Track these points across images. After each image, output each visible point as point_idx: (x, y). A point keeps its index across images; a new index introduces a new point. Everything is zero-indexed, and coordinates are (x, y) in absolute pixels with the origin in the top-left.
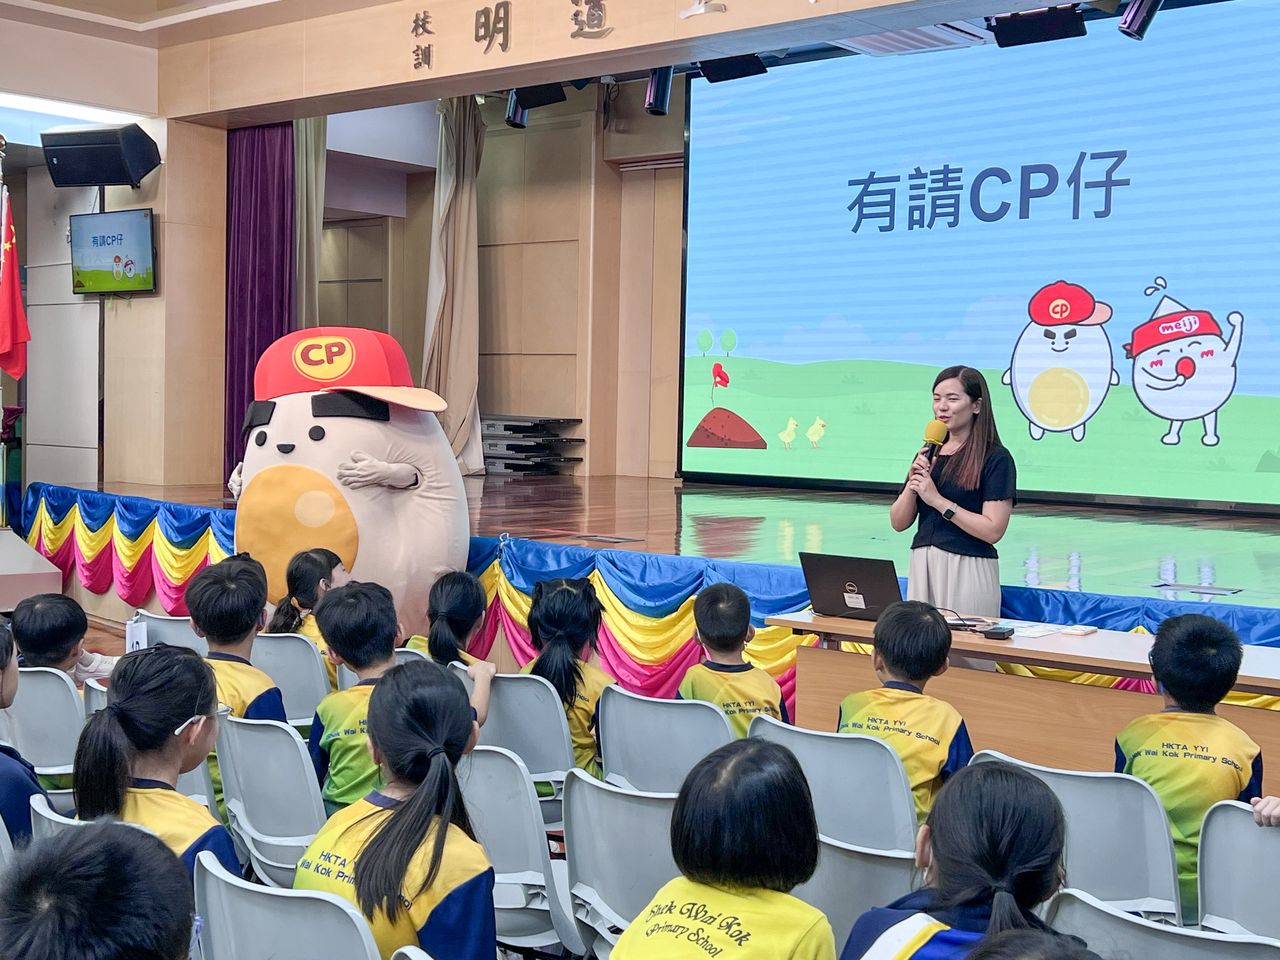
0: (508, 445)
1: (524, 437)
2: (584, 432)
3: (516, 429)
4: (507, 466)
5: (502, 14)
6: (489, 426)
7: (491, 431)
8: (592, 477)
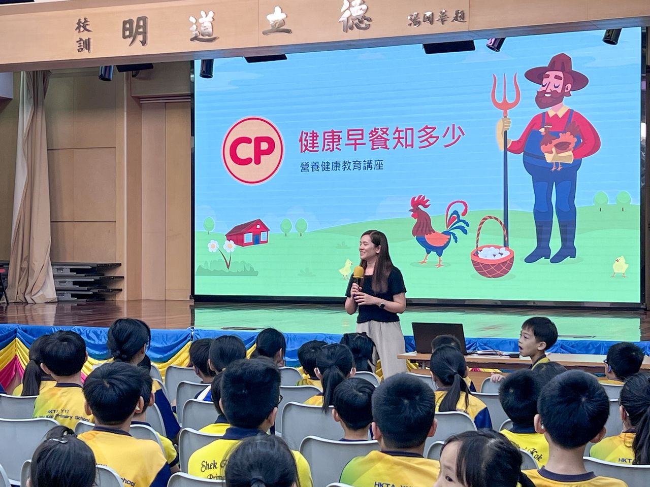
0: (73, 282)
1: (85, 276)
2: (123, 271)
3: (79, 271)
4: (73, 296)
5: (141, 23)
6: (58, 269)
7: (61, 273)
8: (128, 301)
